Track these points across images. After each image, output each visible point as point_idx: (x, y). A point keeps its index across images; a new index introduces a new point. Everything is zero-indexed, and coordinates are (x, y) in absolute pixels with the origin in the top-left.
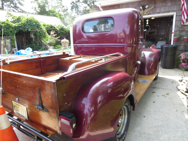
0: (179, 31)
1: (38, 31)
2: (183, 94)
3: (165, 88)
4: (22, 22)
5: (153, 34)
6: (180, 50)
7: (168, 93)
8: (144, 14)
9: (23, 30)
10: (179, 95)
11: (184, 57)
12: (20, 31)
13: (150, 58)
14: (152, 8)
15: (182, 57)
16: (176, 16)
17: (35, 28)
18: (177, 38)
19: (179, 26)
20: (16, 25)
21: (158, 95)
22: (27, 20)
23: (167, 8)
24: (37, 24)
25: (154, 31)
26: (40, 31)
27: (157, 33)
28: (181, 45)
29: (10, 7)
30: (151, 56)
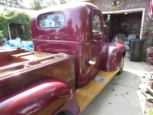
0: (147, 25)
1: (28, 24)
2: (144, 94)
3: (127, 85)
4: (15, 16)
5: (127, 28)
6: (148, 44)
7: (127, 92)
8: (116, 10)
9: (15, 22)
10: (139, 96)
11: (150, 51)
12: (13, 23)
13: (113, 53)
14: (123, 3)
15: (148, 52)
16: (145, 11)
17: (25, 21)
18: (146, 33)
19: (148, 21)
20: (9, 18)
21: (117, 94)
22: (19, 14)
23: (137, 4)
24: (26, 17)
25: (128, 25)
26: (29, 24)
27: (130, 26)
28: (149, 40)
29: (12, 4)
30: (114, 51)
